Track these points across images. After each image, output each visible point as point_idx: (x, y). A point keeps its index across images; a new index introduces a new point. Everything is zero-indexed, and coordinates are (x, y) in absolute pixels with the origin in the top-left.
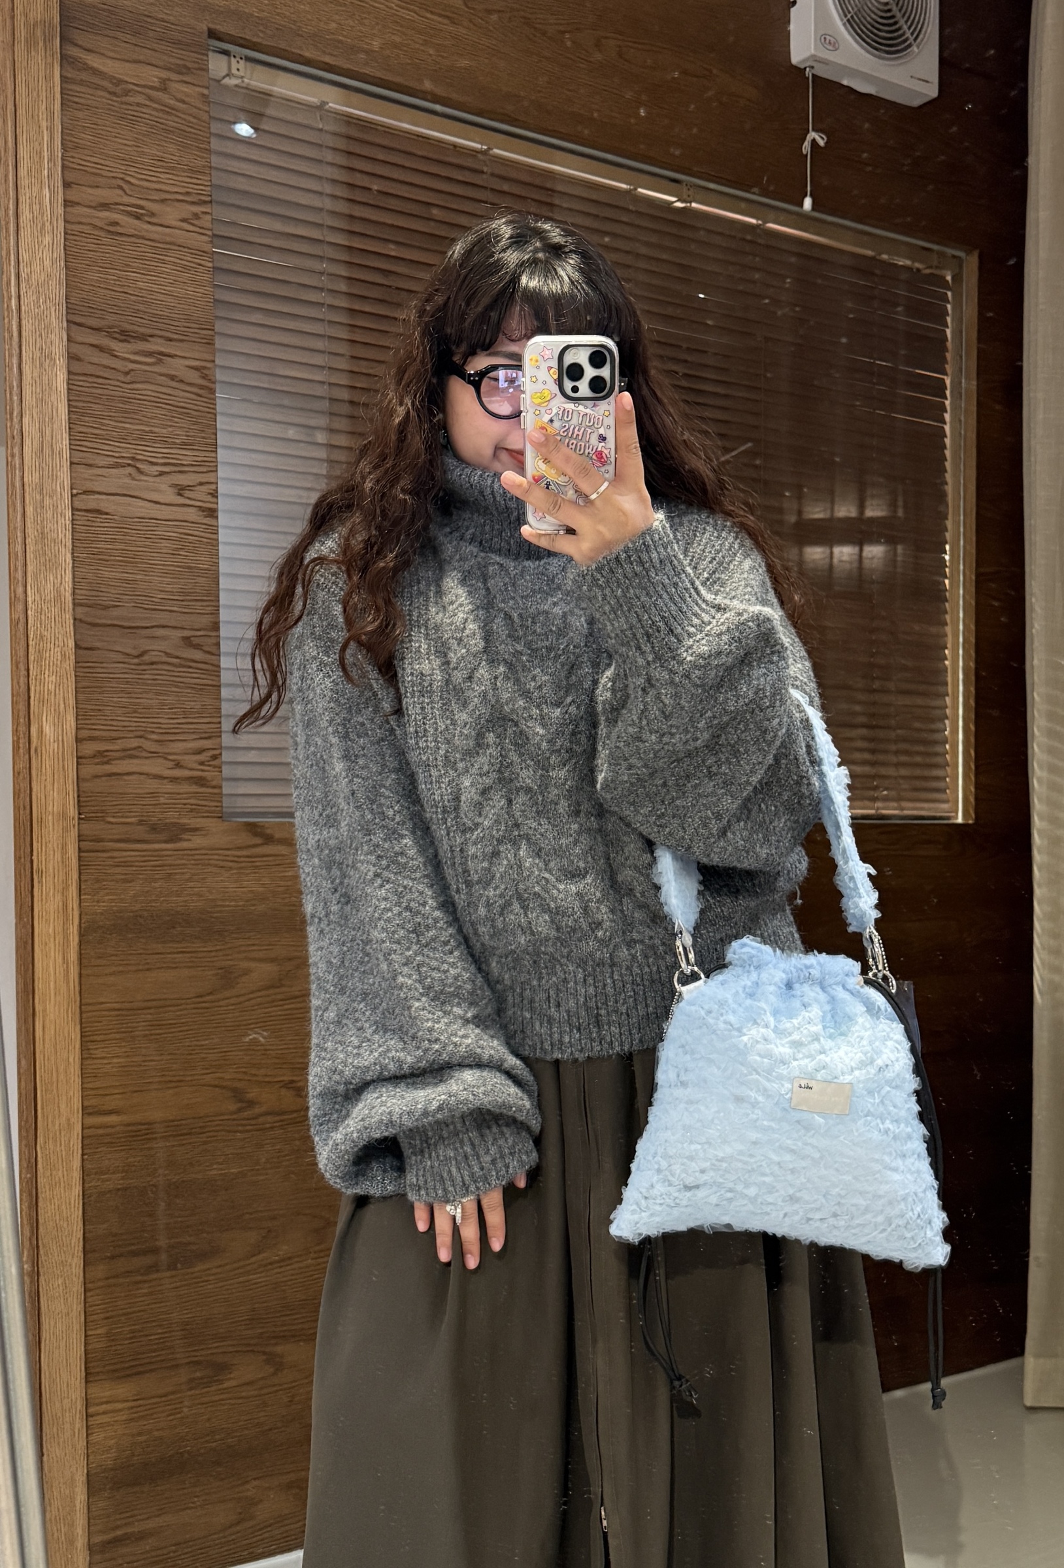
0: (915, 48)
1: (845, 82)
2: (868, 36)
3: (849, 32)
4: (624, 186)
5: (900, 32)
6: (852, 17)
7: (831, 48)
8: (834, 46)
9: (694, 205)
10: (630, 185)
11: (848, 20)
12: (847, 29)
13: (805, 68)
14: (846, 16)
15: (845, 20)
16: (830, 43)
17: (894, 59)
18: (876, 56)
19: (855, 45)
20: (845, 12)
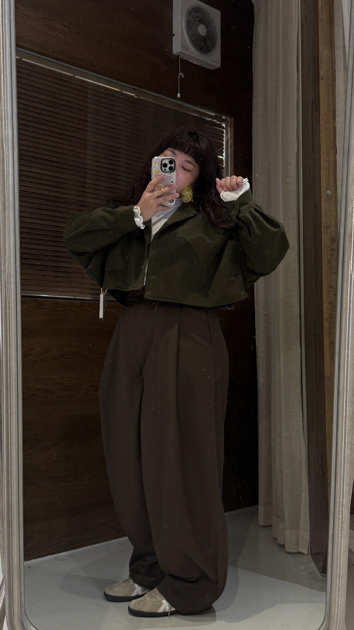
0: (213, 52)
1: (190, 61)
2: (198, 47)
3: (192, 45)
4: (118, 90)
5: (208, 46)
6: (193, 40)
7: (186, 50)
8: (187, 49)
9: (141, 98)
10: (120, 90)
11: (192, 42)
12: (191, 44)
13: (178, 56)
14: (191, 40)
15: (190, 41)
16: (186, 48)
17: (206, 54)
18: (200, 53)
19: (193, 49)
20: (190, 39)
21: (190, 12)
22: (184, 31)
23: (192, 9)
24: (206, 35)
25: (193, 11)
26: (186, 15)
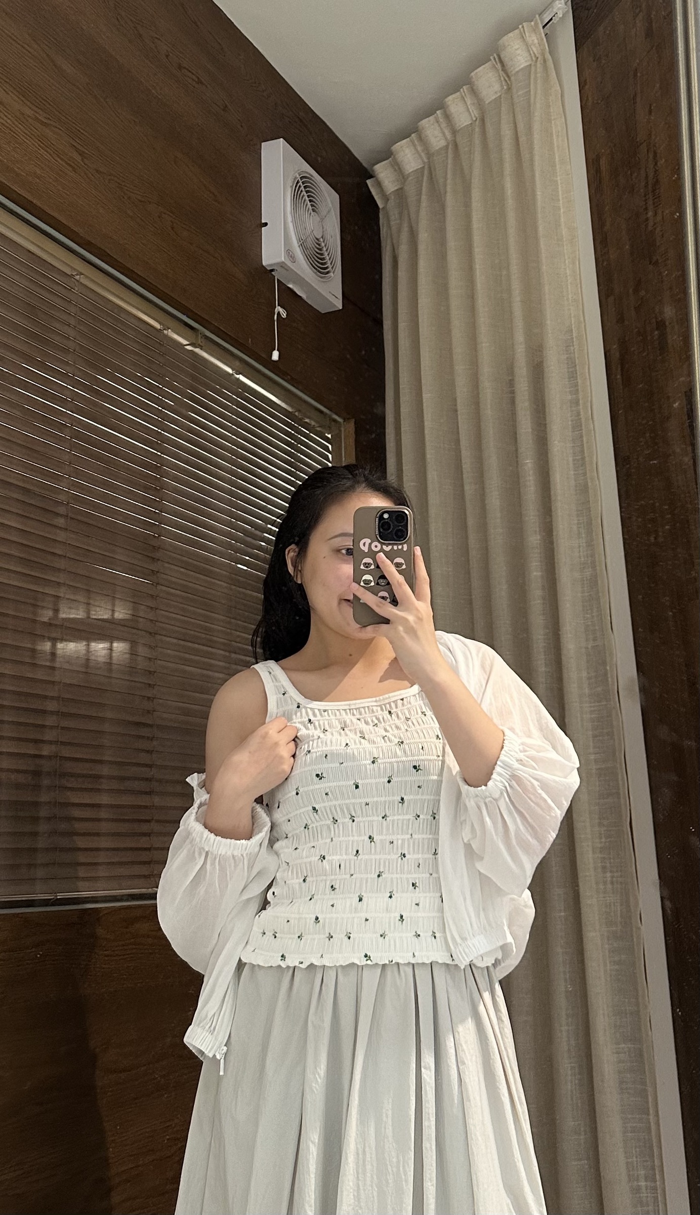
0: (331, 274)
1: (291, 286)
2: (310, 258)
3: (301, 252)
4: (158, 326)
5: (325, 261)
8: (292, 259)
12: (300, 250)
13: (272, 270)
15: (300, 243)
16: (289, 256)
17: (321, 277)
18: (314, 272)
19: (304, 262)
20: (299, 240)
21: (298, 182)
22: (290, 219)
23: (301, 178)
24: (322, 237)
25: (303, 183)
26: (292, 187)
